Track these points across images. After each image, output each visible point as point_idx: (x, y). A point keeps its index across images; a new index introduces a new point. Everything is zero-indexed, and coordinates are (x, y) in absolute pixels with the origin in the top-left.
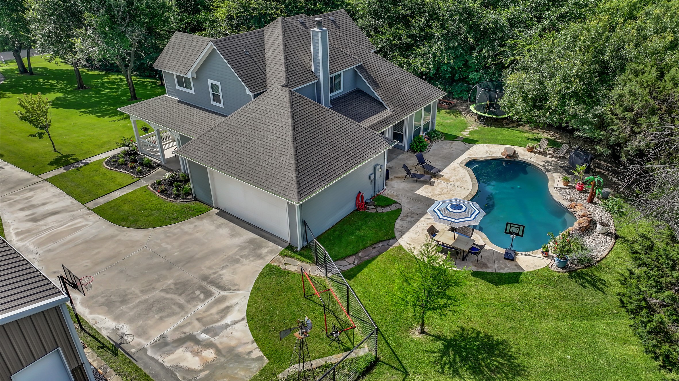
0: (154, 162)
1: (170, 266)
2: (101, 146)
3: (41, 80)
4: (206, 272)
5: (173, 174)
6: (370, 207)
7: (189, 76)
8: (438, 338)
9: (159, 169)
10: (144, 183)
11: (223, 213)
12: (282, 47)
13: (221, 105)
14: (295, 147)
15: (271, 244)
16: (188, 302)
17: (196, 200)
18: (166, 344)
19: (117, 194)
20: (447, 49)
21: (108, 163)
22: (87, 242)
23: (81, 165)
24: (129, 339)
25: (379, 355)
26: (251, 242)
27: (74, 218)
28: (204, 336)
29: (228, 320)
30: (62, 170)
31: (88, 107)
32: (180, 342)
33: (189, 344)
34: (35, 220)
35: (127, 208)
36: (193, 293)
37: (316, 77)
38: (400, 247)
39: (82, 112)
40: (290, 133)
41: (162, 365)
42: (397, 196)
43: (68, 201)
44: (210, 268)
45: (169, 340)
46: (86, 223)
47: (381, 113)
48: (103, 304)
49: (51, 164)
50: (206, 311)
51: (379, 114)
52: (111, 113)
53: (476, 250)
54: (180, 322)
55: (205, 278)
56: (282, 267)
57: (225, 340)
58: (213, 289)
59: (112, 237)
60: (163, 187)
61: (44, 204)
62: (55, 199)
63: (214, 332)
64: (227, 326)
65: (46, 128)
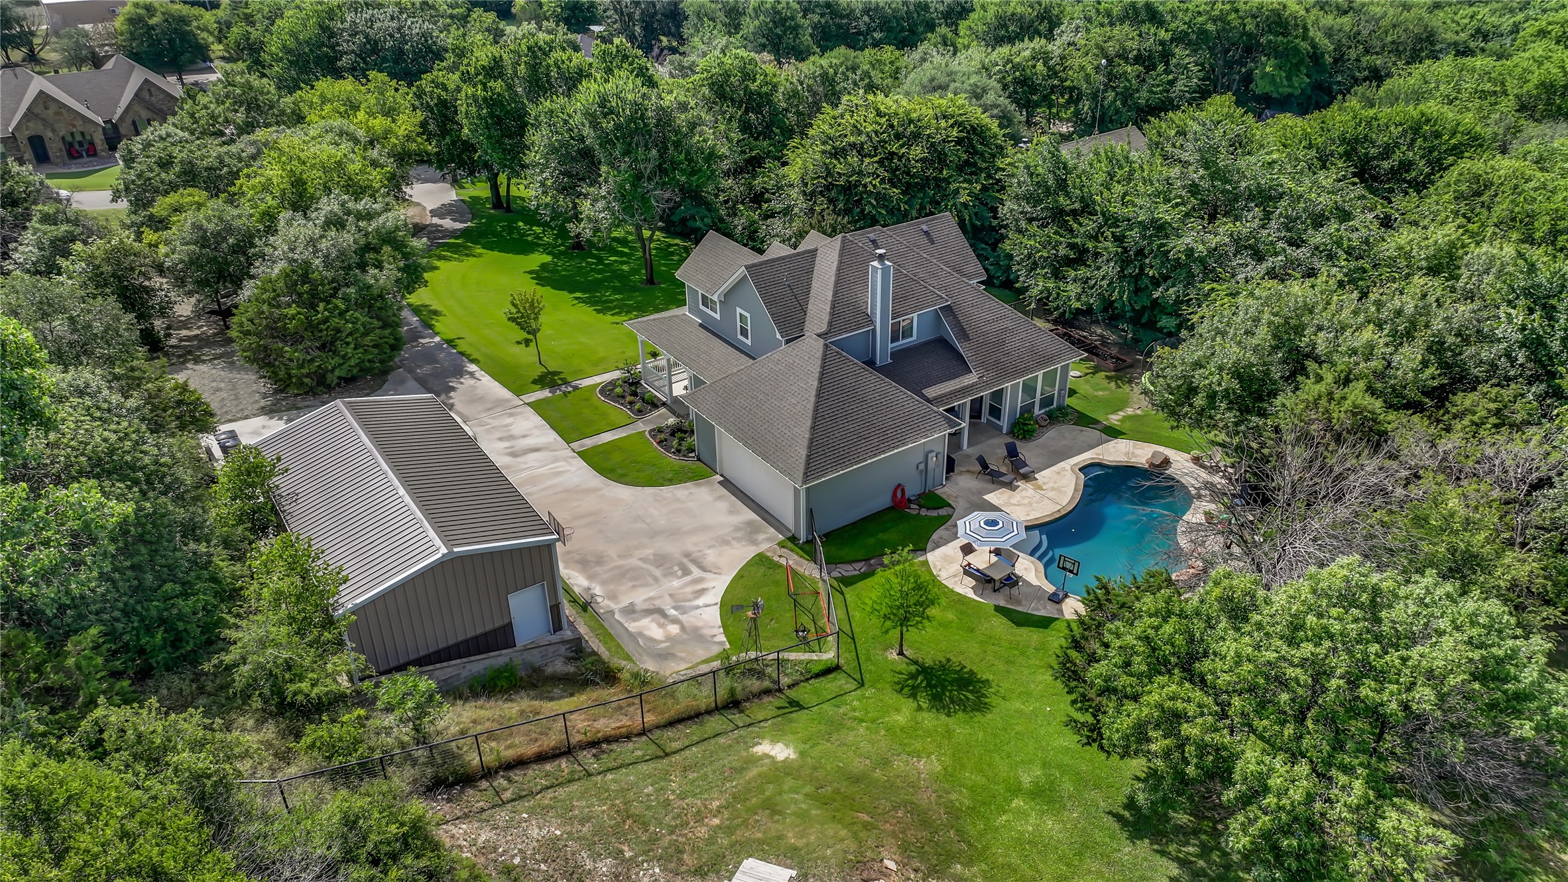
0: (659, 399)
1: (654, 534)
2: (596, 364)
3: (521, 224)
4: (690, 548)
5: (678, 420)
6: (913, 506)
7: (715, 298)
8: (915, 662)
9: (663, 410)
10: (643, 426)
11: (727, 483)
12: (833, 279)
13: (749, 342)
14: (815, 418)
15: (772, 530)
16: (665, 575)
17: (699, 460)
18: (634, 612)
19: (607, 437)
20: (1122, 276)
21: (602, 392)
22: (567, 491)
23: (570, 389)
24: (599, 600)
25: (842, 661)
26: (750, 523)
27: (556, 460)
28: (673, 612)
29: (700, 602)
30: (546, 393)
31: (583, 291)
32: (649, 612)
33: (656, 616)
34: (514, 455)
35: (616, 457)
36: (671, 568)
37: (872, 322)
38: (926, 563)
39: (576, 298)
40: (813, 399)
41: (626, 629)
42: (956, 497)
43: (551, 436)
44: (695, 544)
45: (638, 608)
46: (569, 468)
47: (961, 378)
48: (578, 562)
49: (535, 382)
50: (681, 588)
51: (957, 380)
52: (614, 309)
53: (1011, 581)
54: (652, 594)
55: (687, 555)
56: (776, 559)
57: (693, 620)
58: (693, 568)
59: (596, 490)
60: (662, 436)
61: (525, 436)
62: (537, 432)
63: (683, 610)
64: (698, 607)
65: (534, 332)
